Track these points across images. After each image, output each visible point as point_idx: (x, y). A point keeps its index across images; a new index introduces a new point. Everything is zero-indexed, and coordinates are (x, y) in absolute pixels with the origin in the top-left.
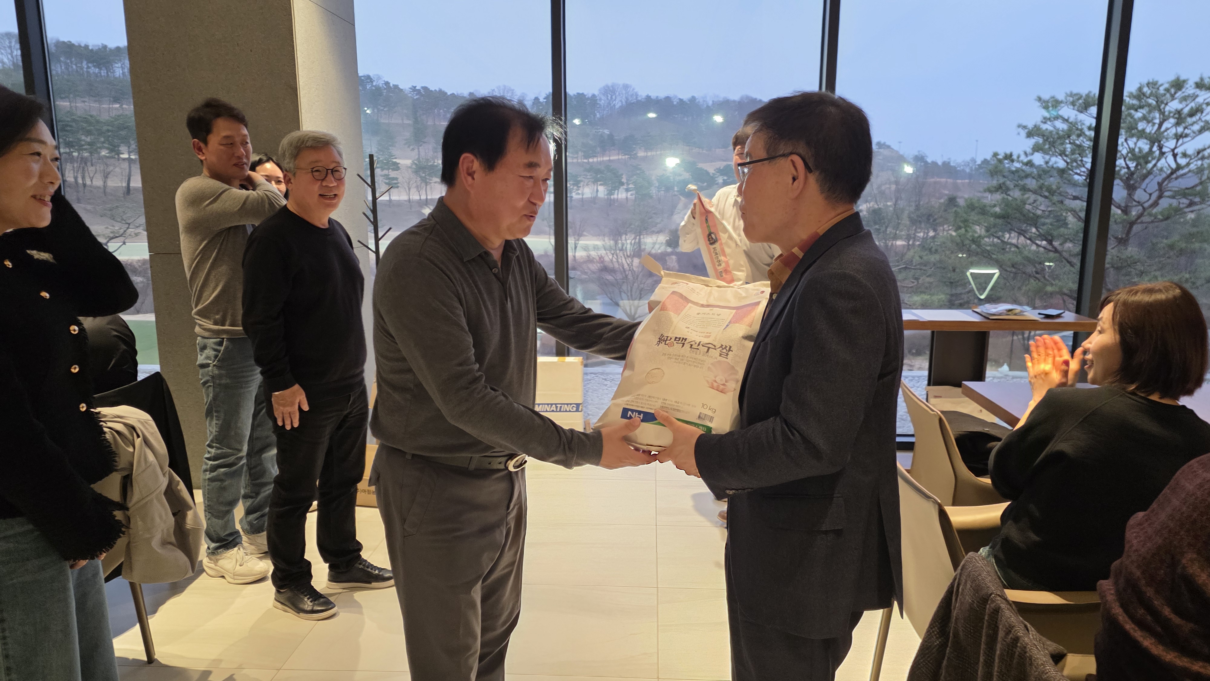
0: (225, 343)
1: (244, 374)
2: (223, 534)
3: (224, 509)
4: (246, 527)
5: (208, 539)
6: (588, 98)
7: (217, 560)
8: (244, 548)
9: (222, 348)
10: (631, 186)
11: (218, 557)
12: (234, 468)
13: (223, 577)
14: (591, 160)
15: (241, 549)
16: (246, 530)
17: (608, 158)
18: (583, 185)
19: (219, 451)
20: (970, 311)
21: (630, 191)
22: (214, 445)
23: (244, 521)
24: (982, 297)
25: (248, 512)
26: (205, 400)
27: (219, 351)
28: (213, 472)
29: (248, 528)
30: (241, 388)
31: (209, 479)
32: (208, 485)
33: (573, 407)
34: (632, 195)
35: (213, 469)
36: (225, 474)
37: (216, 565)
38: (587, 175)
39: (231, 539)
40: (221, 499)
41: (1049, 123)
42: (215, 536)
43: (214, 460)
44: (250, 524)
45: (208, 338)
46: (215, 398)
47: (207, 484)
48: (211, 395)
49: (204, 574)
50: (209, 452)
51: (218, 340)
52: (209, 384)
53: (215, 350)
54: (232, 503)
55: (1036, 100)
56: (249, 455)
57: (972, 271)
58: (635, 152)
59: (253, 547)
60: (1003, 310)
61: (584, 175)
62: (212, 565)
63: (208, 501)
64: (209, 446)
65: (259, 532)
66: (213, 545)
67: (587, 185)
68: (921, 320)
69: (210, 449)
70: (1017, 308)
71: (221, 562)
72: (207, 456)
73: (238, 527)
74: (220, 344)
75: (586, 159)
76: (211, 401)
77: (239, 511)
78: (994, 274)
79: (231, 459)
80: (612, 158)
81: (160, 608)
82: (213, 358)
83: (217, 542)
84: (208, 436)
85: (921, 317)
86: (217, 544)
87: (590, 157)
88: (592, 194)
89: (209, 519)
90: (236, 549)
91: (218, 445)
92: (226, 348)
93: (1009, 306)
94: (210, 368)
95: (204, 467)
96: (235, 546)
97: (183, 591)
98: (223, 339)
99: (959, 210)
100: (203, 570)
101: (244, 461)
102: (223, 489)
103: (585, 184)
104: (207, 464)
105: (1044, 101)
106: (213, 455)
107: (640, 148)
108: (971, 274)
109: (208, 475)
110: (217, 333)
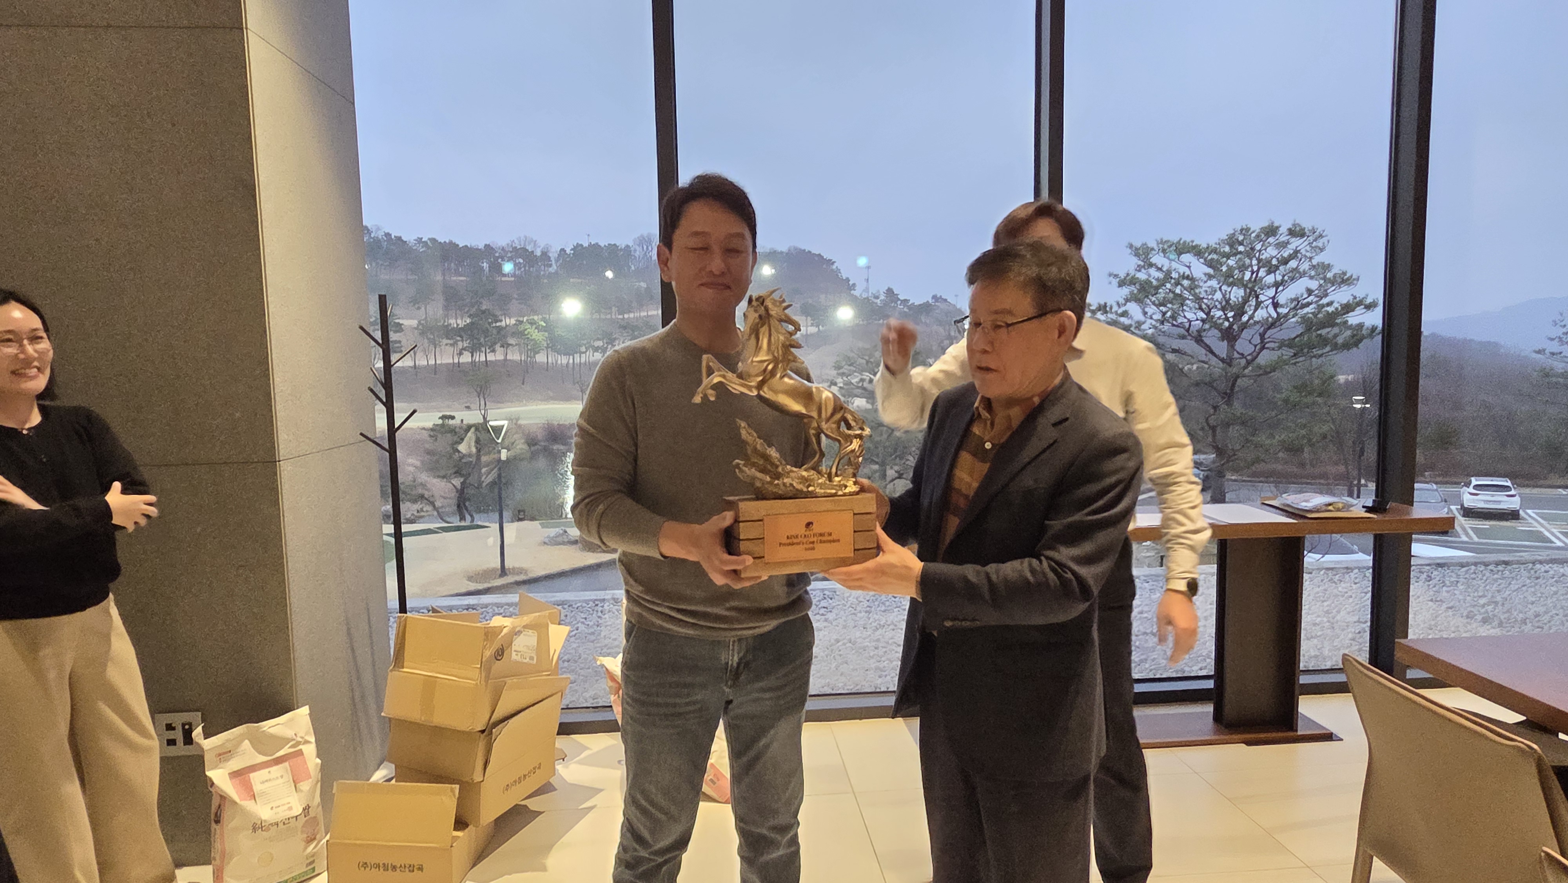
14: (626, 316)
41: (1143, 270)
55: (1127, 247)
60: (1320, 504)
75: (621, 315)
87: (626, 313)
105: (1137, 249)
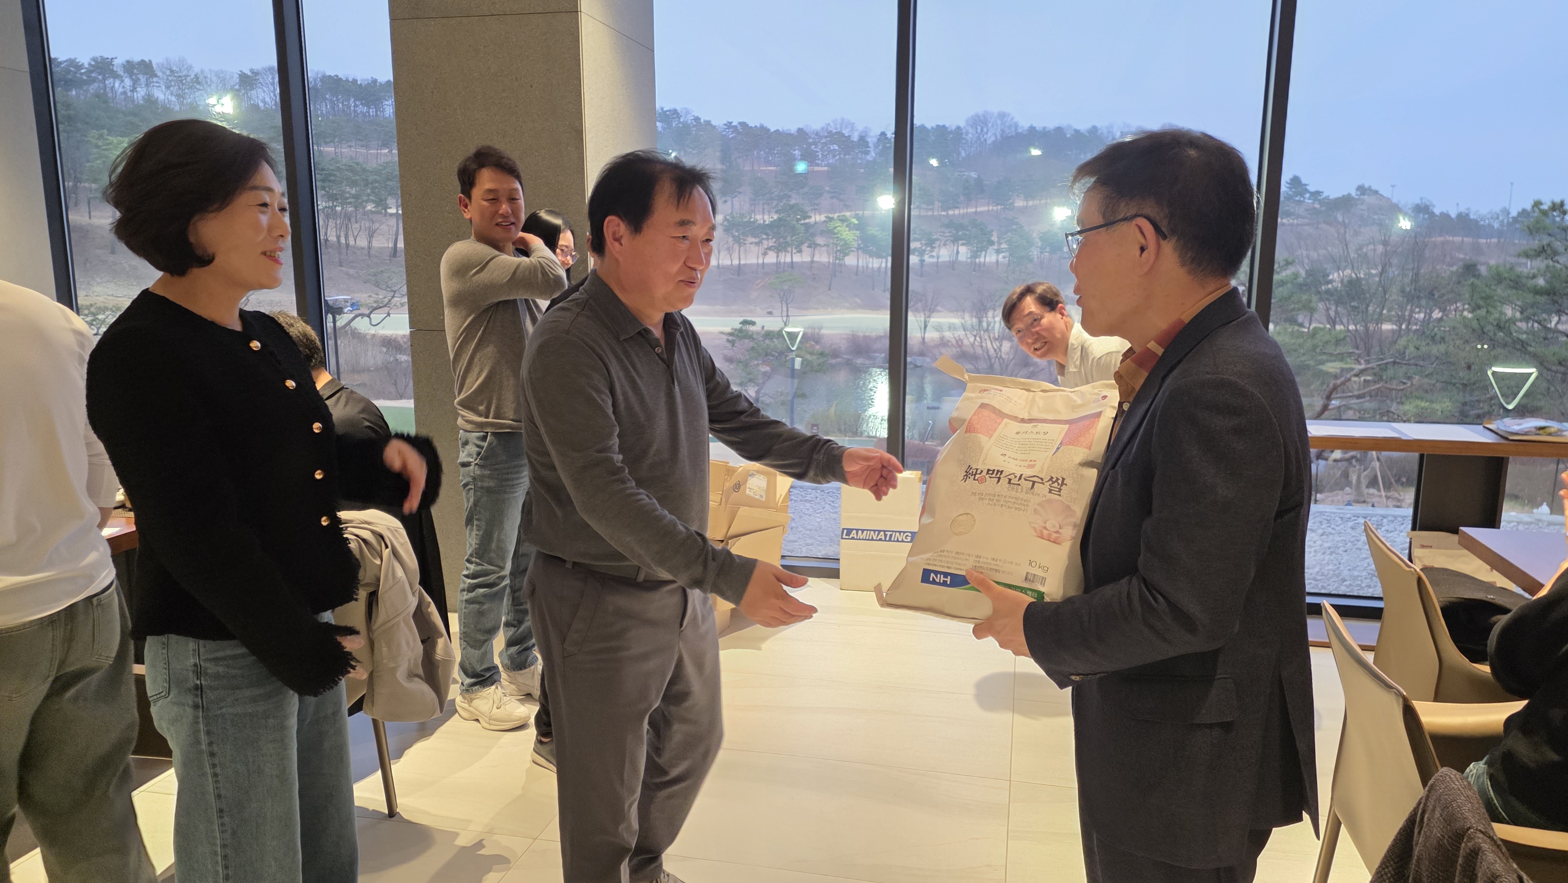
0: (488, 438)
1: (510, 476)
2: (479, 668)
3: (481, 637)
4: (506, 661)
5: (462, 673)
6: (951, 132)
7: (472, 700)
8: (502, 687)
9: (485, 444)
10: (1004, 246)
11: (473, 696)
12: (495, 589)
13: (477, 720)
14: (951, 212)
15: (499, 688)
16: (506, 665)
17: (973, 210)
18: (939, 246)
19: (479, 568)
20: (1481, 427)
21: (1003, 252)
22: (474, 559)
23: (505, 654)
24: (1510, 407)
25: (510, 644)
26: (466, 506)
27: (482, 447)
28: (472, 592)
29: (509, 663)
30: (505, 492)
31: (466, 601)
32: (465, 608)
33: (907, 536)
34: (1004, 257)
35: (472, 588)
36: (485, 596)
37: (470, 706)
38: (944, 233)
39: (488, 675)
40: (479, 626)
42: (470, 670)
43: (472, 578)
44: (511, 658)
45: (470, 432)
46: (475, 504)
47: (463, 607)
48: (472, 500)
49: (457, 715)
50: (467, 569)
51: (482, 434)
52: (470, 487)
53: (478, 446)
54: (492, 631)
56: (512, 574)
57: (1495, 369)
58: (1011, 201)
59: (514, 687)
60: (1531, 428)
61: (941, 232)
62: (466, 706)
63: (464, 627)
64: (468, 561)
65: (521, 669)
66: (468, 681)
67: (944, 245)
68: (1404, 438)
69: (468, 565)
70: (1554, 425)
71: (476, 703)
72: (465, 572)
73: (497, 661)
74: (484, 438)
75: (944, 211)
76: (471, 507)
77: (499, 642)
78: (1532, 373)
79: (492, 578)
80: (979, 209)
81: (406, 752)
82: (475, 456)
83: (472, 677)
84: (467, 548)
85: (1404, 434)
86: (473, 680)
87: (949, 209)
88: (950, 257)
89: (464, 649)
90: (493, 687)
91: (478, 560)
92: (490, 444)
93: (1541, 423)
94: (472, 467)
95: (462, 586)
96: (492, 684)
97: (432, 734)
98: (487, 433)
99: (1477, 282)
100: (456, 711)
101: (507, 581)
102: (481, 613)
103: (942, 244)
104: (464, 582)
106: (471, 571)
107: (1018, 196)
108: (1494, 373)
109: (466, 596)
110: (481, 425)
